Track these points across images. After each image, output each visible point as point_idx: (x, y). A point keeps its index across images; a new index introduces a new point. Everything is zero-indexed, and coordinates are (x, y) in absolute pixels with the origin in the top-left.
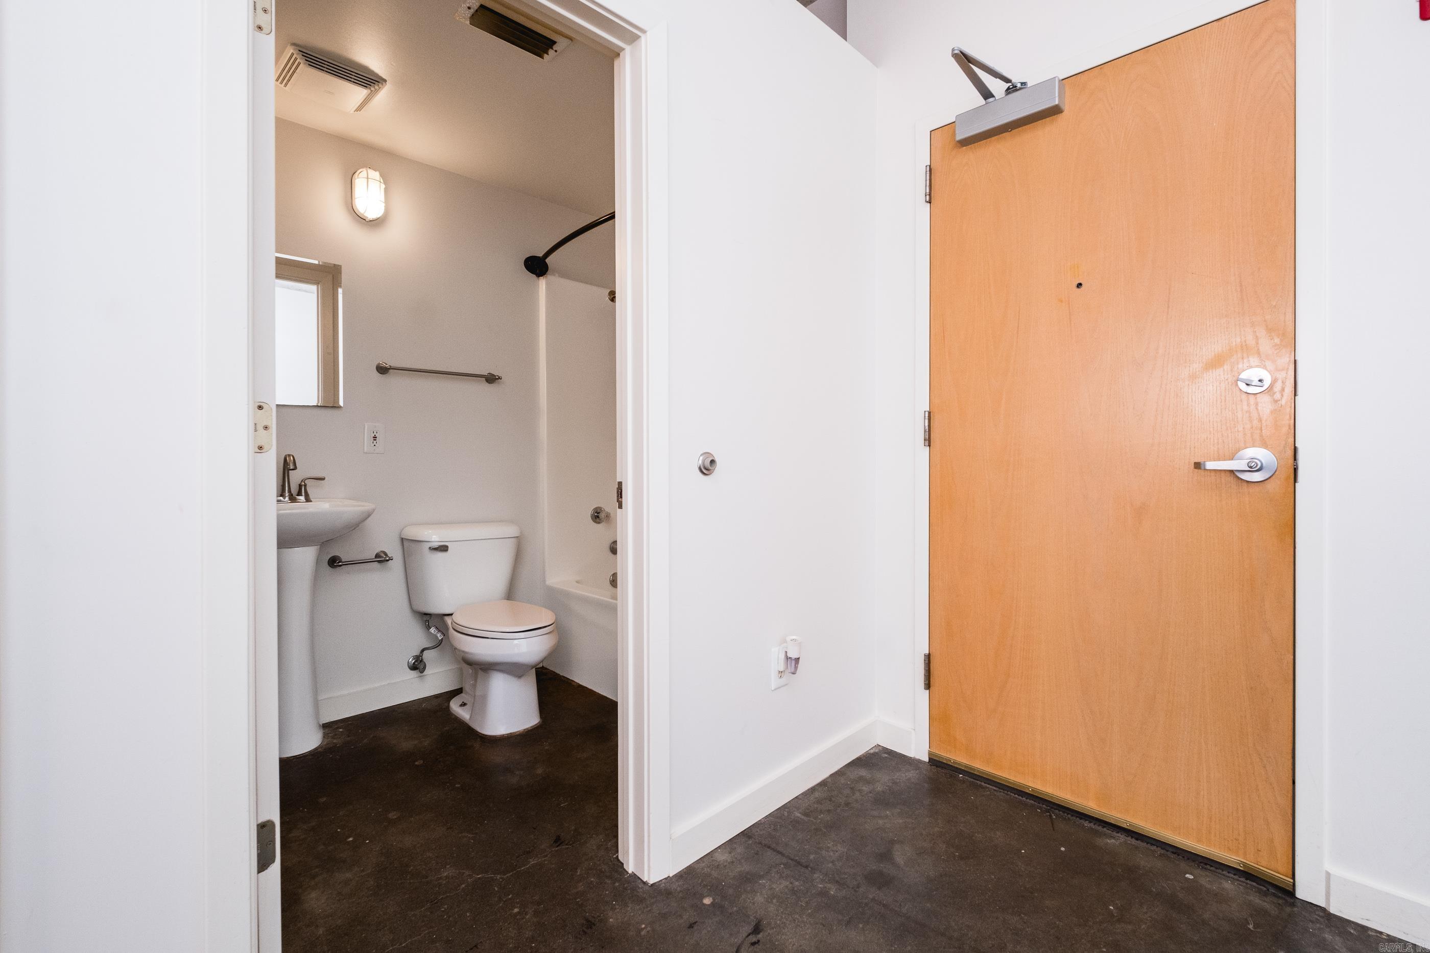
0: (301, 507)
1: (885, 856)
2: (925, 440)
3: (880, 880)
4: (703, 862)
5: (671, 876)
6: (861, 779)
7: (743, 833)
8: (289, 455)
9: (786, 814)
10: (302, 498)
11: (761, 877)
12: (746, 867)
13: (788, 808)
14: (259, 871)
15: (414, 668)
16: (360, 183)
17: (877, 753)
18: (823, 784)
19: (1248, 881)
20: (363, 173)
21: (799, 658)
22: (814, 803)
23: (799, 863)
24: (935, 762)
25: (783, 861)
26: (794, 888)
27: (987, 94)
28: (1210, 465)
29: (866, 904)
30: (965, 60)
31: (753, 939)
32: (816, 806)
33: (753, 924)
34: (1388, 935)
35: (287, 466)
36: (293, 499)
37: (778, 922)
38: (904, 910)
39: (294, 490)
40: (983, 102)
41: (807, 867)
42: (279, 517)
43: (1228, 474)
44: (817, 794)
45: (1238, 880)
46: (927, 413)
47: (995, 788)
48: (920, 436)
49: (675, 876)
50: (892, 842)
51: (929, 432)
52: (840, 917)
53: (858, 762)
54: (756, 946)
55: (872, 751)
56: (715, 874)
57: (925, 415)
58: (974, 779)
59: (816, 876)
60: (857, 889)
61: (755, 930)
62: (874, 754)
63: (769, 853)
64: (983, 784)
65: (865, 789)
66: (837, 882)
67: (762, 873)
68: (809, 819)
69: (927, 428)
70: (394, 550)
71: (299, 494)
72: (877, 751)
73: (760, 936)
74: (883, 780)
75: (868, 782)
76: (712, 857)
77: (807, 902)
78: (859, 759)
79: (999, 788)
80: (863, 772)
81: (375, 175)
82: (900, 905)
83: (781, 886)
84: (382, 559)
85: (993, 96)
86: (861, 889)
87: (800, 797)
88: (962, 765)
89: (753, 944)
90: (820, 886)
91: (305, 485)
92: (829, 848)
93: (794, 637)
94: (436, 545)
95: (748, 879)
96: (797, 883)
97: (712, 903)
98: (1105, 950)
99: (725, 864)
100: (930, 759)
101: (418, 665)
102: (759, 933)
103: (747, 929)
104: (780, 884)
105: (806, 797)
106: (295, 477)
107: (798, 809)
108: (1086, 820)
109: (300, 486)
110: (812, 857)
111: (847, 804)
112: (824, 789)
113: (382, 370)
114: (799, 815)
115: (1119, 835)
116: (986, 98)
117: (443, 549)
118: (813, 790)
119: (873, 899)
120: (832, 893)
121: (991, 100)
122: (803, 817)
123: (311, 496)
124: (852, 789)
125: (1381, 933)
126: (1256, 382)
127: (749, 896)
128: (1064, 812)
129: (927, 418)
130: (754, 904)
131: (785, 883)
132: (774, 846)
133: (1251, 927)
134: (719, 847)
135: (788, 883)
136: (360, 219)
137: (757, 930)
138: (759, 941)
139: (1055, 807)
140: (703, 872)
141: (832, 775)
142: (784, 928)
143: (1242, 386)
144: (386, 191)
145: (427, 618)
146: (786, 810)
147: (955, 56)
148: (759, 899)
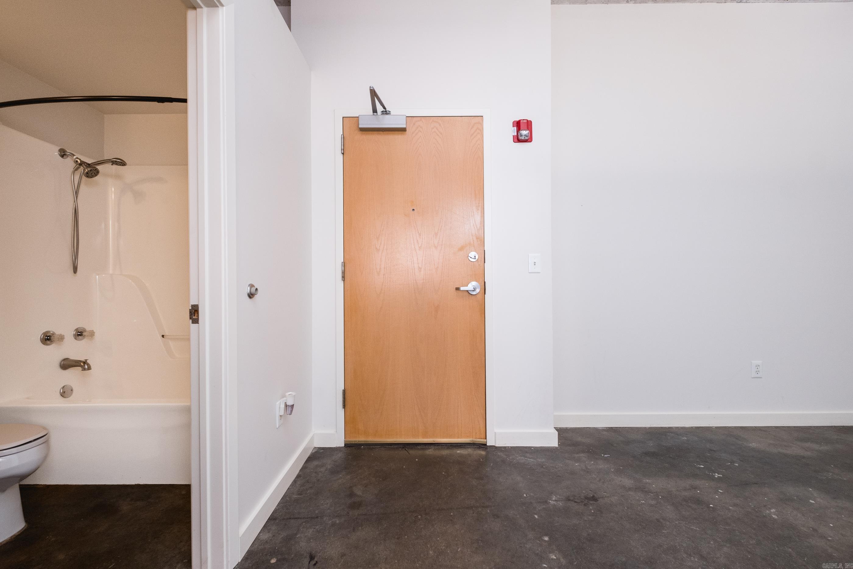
1: (352, 495)
2: (342, 277)
3: (355, 506)
4: (256, 544)
5: (240, 561)
6: (317, 466)
7: (269, 519)
9: (288, 499)
11: (296, 534)
12: (284, 534)
13: (287, 496)
17: (317, 451)
18: (298, 476)
19: (474, 446)
21: (294, 405)
22: (300, 487)
23: (312, 518)
24: (347, 445)
25: (303, 521)
26: (317, 530)
27: (375, 111)
28: (462, 289)
29: (357, 518)
30: (373, 94)
31: (313, 562)
32: (302, 488)
33: (308, 556)
34: (510, 447)
37: (321, 548)
38: (374, 512)
40: (372, 113)
41: (317, 517)
43: (466, 292)
44: (299, 483)
45: (471, 447)
46: (343, 263)
47: (379, 447)
48: (340, 274)
49: (242, 560)
50: (351, 487)
51: (344, 273)
52: (349, 530)
53: (310, 459)
54: (317, 565)
55: (314, 451)
56: (267, 546)
57: (342, 264)
58: (369, 446)
59: (325, 519)
60: (349, 514)
61: (311, 558)
62: (315, 452)
63: (292, 521)
64: (373, 447)
65: (323, 469)
66: (337, 516)
67: (295, 532)
68: (302, 496)
69: (343, 271)
72: (316, 450)
73: (316, 559)
74: (329, 463)
75: (322, 466)
76: (259, 540)
77: (328, 533)
78: (309, 458)
79: (381, 446)
80: (316, 463)
82: (371, 511)
83: (310, 532)
85: (377, 113)
86: (351, 513)
87: (290, 488)
88: (362, 442)
89: (315, 564)
90: (330, 522)
92: (322, 504)
93: (290, 393)
95: (289, 539)
96: (317, 527)
97: (277, 560)
98: (449, 488)
99: (270, 539)
100: (345, 444)
102: (314, 559)
103: (306, 561)
104: (309, 532)
105: (294, 486)
107: (293, 493)
108: (418, 446)
110: (317, 512)
111: (318, 480)
112: (301, 478)
114: (296, 496)
115: (431, 447)
116: (373, 112)
118: (295, 481)
119: (358, 515)
120: (338, 522)
121: (375, 114)
122: (299, 496)
124: (316, 472)
125: (509, 447)
126: (473, 257)
127: (296, 546)
128: (410, 446)
129: (343, 266)
130: (301, 548)
131: (311, 531)
132: (292, 517)
133: (481, 460)
134: (260, 533)
135: (313, 529)
137: (312, 558)
138: (317, 562)
139: (406, 445)
140: (259, 549)
141: (301, 470)
142: (325, 549)
143: (469, 258)
146: (287, 497)
147: (371, 90)
148: (303, 544)
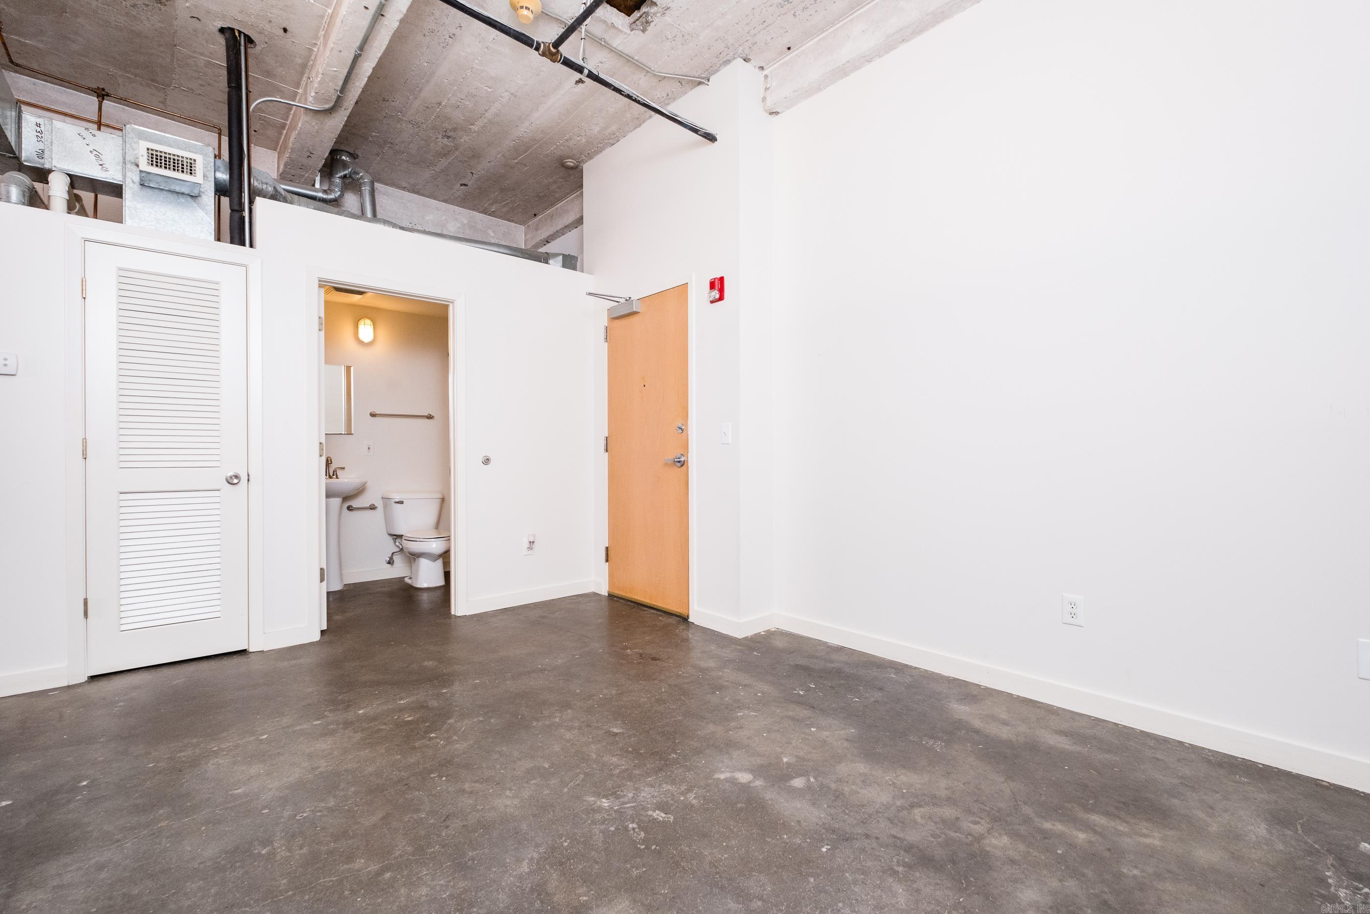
0: (334, 480)
2: (605, 450)
8: (329, 457)
10: (335, 477)
14: (321, 582)
15: (389, 563)
16: (362, 328)
19: (679, 618)
20: (362, 322)
21: (534, 542)
24: (611, 596)
30: (594, 295)
35: (328, 462)
36: (330, 477)
39: (331, 475)
42: (326, 483)
45: (676, 618)
46: (606, 437)
47: (624, 602)
48: (603, 447)
51: (607, 446)
58: (619, 599)
64: (621, 601)
69: (606, 444)
70: (379, 504)
71: (333, 475)
81: (368, 322)
84: (373, 508)
88: (617, 595)
91: (336, 471)
93: (532, 532)
94: (398, 500)
100: (609, 594)
101: (390, 562)
106: (332, 468)
108: (646, 608)
109: (334, 471)
113: (373, 415)
117: (401, 502)
121: (619, 303)
123: (339, 476)
129: (606, 439)
136: (361, 343)
144: (374, 328)
145: (395, 537)
